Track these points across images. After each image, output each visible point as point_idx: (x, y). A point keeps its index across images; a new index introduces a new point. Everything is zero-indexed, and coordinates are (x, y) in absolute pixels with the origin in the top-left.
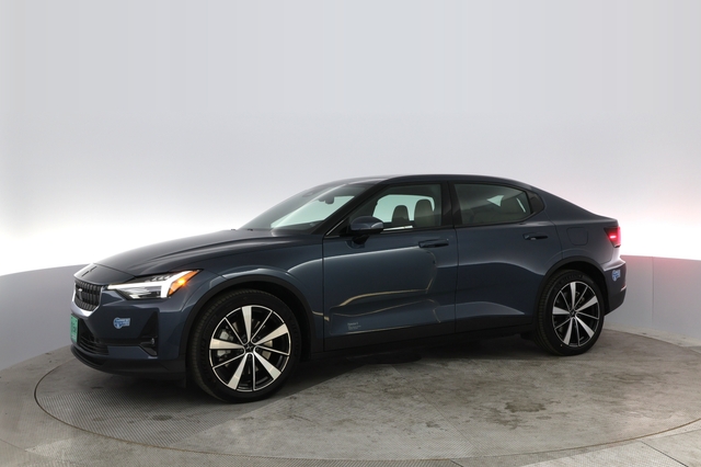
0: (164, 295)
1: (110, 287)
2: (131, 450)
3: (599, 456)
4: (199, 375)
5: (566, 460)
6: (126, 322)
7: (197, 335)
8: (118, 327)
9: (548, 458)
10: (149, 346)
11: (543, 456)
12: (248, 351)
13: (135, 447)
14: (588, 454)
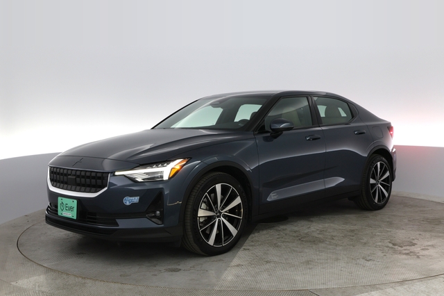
0: (166, 178)
1: (117, 173)
2: (85, 283)
3: (413, 288)
4: (191, 236)
5: (390, 290)
6: (136, 199)
7: (190, 207)
8: (128, 204)
9: (377, 289)
10: (155, 217)
11: (373, 287)
12: (218, 217)
13: (88, 281)
14: (405, 286)
